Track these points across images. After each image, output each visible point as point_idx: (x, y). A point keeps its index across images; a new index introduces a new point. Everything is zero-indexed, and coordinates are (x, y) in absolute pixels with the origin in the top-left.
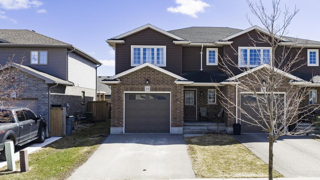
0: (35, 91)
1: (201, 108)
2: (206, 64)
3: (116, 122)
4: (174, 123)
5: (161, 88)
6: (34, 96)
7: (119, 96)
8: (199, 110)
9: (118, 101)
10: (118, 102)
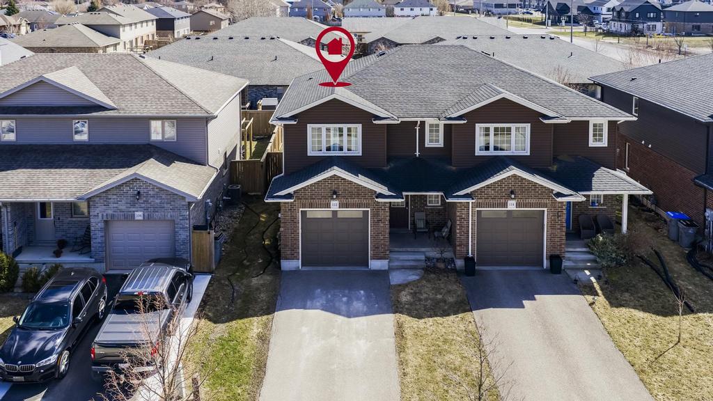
0: (171, 209)
1: (416, 214)
2: (424, 145)
3: (289, 252)
4: (374, 254)
5: (355, 203)
6: (168, 218)
8: (413, 216)
9: (292, 223)
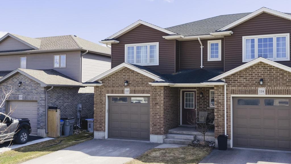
0: (36, 93)
1: (200, 112)
2: (207, 60)
4: (154, 130)
5: (140, 90)
6: (34, 99)
7: (100, 99)
9: (100, 104)
10: (100, 106)
